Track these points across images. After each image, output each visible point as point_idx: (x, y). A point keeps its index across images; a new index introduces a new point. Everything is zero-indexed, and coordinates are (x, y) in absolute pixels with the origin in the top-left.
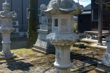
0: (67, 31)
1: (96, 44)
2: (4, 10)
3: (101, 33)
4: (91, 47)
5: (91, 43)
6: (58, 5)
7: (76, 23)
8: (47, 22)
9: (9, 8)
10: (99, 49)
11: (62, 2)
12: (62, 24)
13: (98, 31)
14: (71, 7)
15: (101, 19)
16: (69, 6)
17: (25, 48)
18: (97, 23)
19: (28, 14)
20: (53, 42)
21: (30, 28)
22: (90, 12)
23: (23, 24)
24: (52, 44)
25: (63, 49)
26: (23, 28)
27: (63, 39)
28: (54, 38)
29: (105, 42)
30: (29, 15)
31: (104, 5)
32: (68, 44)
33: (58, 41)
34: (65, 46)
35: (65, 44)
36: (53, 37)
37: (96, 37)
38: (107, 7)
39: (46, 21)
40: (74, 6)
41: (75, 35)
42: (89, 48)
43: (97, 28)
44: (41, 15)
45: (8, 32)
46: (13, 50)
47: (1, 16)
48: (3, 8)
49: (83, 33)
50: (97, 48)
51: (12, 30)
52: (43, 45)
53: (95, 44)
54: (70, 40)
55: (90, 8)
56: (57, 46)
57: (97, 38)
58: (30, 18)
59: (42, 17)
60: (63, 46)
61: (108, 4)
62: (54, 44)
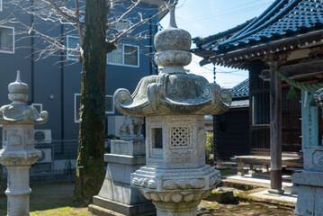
0: (188, 160)
1: (266, 192)
2: (14, 102)
3: (279, 161)
4: (251, 201)
5: (250, 188)
6: (163, 92)
7: (208, 131)
8: (132, 132)
9: (27, 97)
10: (275, 204)
11: (172, 82)
12: (175, 143)
13: (269, 155)
14: (198, 95)
15: (278, 121)
16: (193, 93)
17: (71, 206)
18: (266, 132)
19: (78, 112)
20: (149, 193)
21: (83, 151)
22: (246, 103)
23: (63, 138)
24: (147, 197)
25: (176, 211)
26: (63, 149)
27: (178, 182)
28: (152, 181)
29: (291, 185)
30: (81, 114)
31: (284, 82)
32: (190, 198)
33: (163, 188)
34: (183, 201)
35: (183, 196)
36: (149, 179)
37: (264, 170)
38: (291, 88)
39: (128, 131)
40: (207, 92)
41: (209, 173)
42: (247, 204)
43: (267, 146)
44: (113, 112)
45: (23, 163)
46: (38, 212)
47: (5, 118)
48: (10, 96)
49: (230, 161)
50: (268, 202)
51: (34, 158)
52: (121, 197)
53: (263, 191)
54: (198, 186)
55: (246, 91)
56: (161, 202)
57: (268, 173)
58: (82, 122)
59: (117, 117)
60: (176, 204)
61: (296, 80)
62: (153, 197)
